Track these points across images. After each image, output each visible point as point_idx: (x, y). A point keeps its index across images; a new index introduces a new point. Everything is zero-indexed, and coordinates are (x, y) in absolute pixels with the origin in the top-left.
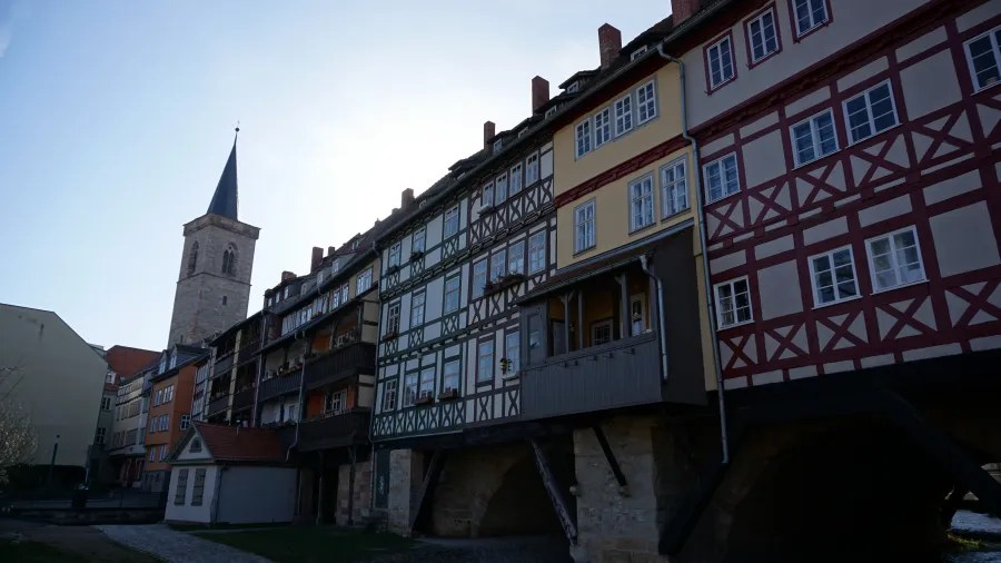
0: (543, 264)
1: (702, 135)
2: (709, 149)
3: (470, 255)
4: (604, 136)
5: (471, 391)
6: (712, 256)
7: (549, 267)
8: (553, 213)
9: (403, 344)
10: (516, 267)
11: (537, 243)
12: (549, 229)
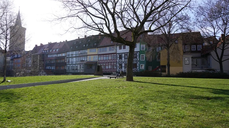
0: (86, 60)
1: (99, 55)
2: (99, 56)
3: (79, 57)
4: (92, 51)
5: (79, 69)
6: (98, 64)
7: (87, 61)
8: (87, 56)
9: (70, 63)
10: (84, 59)
11: (86, 58)
12: (87, 57)
